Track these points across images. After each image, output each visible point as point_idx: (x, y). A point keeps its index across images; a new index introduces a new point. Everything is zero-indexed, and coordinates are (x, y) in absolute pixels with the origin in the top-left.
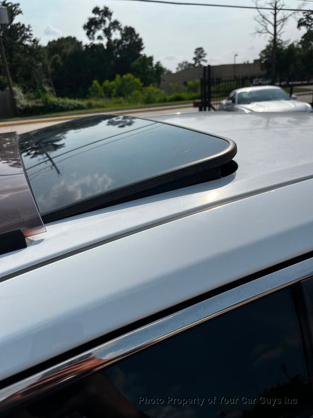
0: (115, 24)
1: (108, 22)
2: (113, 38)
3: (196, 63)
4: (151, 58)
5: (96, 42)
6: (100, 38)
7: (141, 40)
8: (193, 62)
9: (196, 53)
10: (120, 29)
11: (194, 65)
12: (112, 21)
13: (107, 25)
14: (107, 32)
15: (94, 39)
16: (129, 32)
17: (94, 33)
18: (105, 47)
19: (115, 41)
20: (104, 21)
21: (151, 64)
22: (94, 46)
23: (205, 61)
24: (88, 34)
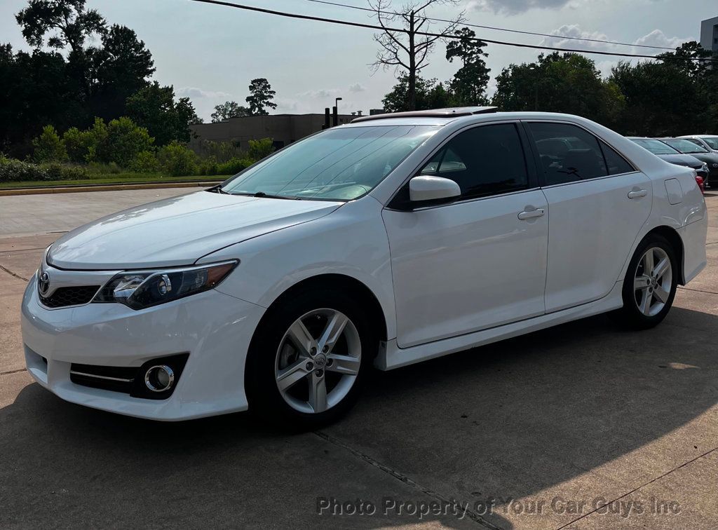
0: (92, 21)
1: (74, 14)
2: (86, 46)
3: (253, 107)
4: (169, 91)
5: (46, 49)
6: (54, 42)
7: (147, 55)
8: (247, 105)
9: (251, 88)
10: (100, 30)
12: (84, 12)
13: (72, 20)
14: (73, 34)
15: (39, 43)
16: (123, 38)
17: (42, 32)
18: (67, 61)
19: (90, 51)
20: (67, 13)
21: (170, 103)
22: (40, 58)
23: (273, 105)
24: (27, 33)
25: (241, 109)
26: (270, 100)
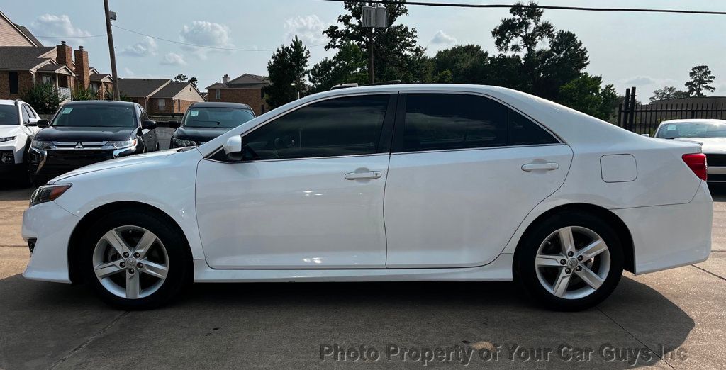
0: (545, 29)
1: (533, 25)
2: (537, 49)
3: (691, 91)
4: (598, 80)
5: (509, 54)
6: (515, 48)
7: (584, 52)
8: (686, 89)
9: (691, 74)
10: (551, 36)
11: (687, 94)
12: (540, 24)
13: (530, 31)
14: (529, 41)
15: (506, 49)
16: (567, 40)
17: (508, 41)
18: (523, 62)
19: (539, 53)
20: (527, 25)
21: (596, 90)
22: (503, 59)
23: (712, 89)
24: (498, 43)
25: (679, 93)
26: (709, 84)
